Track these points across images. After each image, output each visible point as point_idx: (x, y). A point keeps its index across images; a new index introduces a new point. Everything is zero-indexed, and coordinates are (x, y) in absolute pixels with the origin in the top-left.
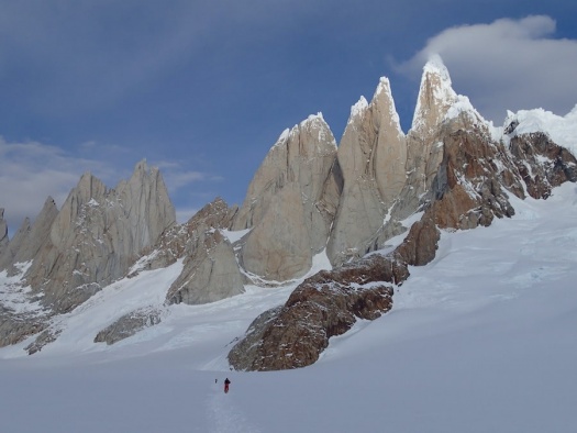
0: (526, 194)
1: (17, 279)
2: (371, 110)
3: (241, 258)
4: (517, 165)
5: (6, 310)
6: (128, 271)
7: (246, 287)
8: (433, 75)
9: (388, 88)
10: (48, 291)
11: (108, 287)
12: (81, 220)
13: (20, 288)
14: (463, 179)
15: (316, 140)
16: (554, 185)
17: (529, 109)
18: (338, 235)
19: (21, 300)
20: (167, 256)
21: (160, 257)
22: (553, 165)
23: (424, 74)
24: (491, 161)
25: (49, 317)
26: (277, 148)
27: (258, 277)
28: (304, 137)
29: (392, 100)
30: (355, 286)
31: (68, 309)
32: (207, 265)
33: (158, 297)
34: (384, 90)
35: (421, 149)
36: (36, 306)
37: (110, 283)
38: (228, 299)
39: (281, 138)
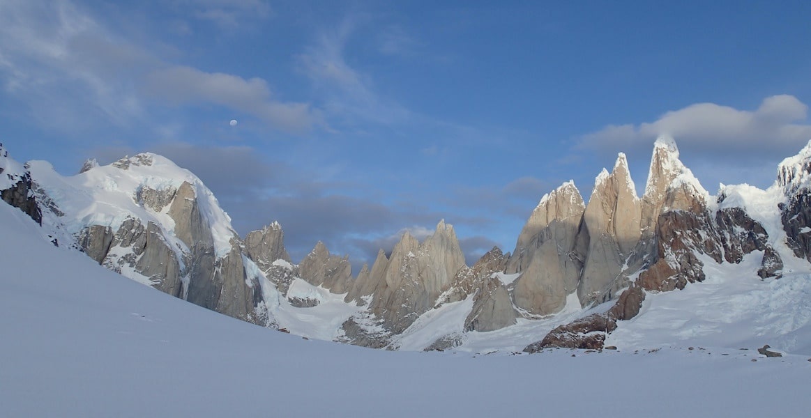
0: (724, 259)
1: (365, 308)
2: (611, 179)
3: (513, 297)
4: (720, 234)
5: (362, 331)
6: (435, 303)
7: (518, 319)
8: (662, 150)
9: (625, 162)
10: (386, 318)
11: (422, 315)
12: (404, 268)
13: (367, 315)
14: (669, 251)
15: (569, 203)
16: (745, 252)
17: (736, 184)
18: (585, 281)
19: (370, 324)
20: (460, 292)
21: (455, 293)
22: (747, 236)
23: (655, 149)
24: (697, 232)
25: (389, 336)
26: (539, 209)
27: (526, 312)
28: (559, 200)
29: (628, 172)
30: (581, 334)
31: (400, 332)
32: (491, 303)
33: (459, 326)
34: (621, 164)
35: (652, 212)
36: (380, 328)
37: (423, 313)
38: (505, 328)
39: (541, 202)
